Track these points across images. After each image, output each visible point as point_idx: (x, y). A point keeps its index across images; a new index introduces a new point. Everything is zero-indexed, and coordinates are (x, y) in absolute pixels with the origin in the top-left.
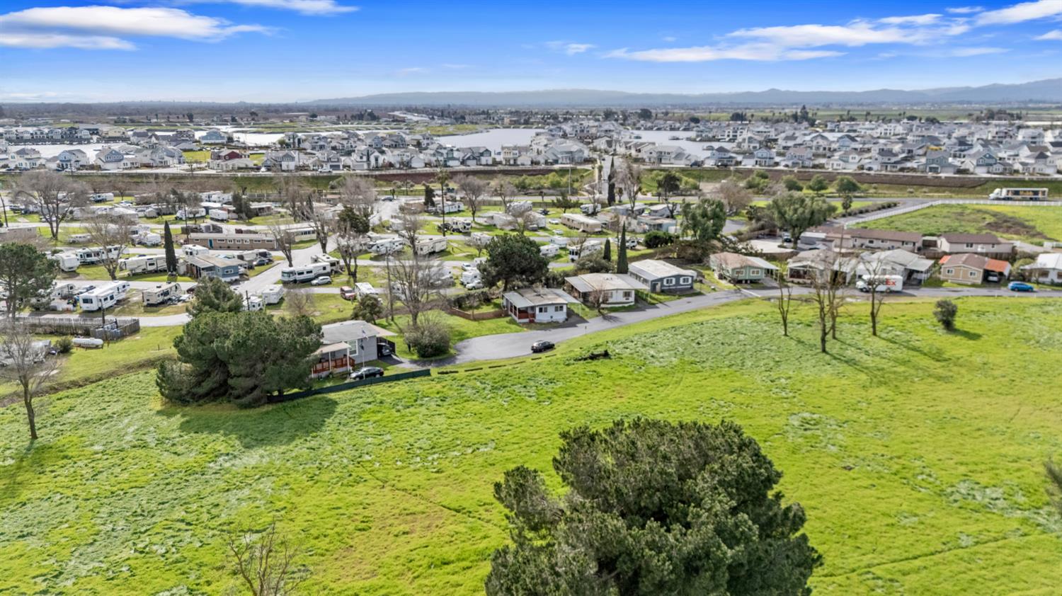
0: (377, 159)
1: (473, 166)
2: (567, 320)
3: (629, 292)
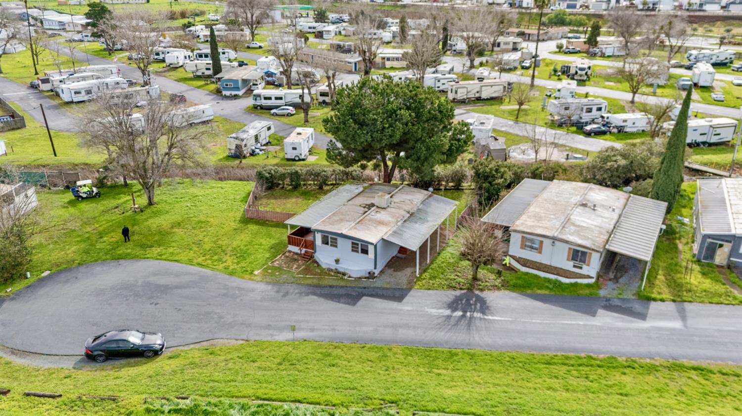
1: (737, 10)
2: (371, 276)
3: (584, 254)
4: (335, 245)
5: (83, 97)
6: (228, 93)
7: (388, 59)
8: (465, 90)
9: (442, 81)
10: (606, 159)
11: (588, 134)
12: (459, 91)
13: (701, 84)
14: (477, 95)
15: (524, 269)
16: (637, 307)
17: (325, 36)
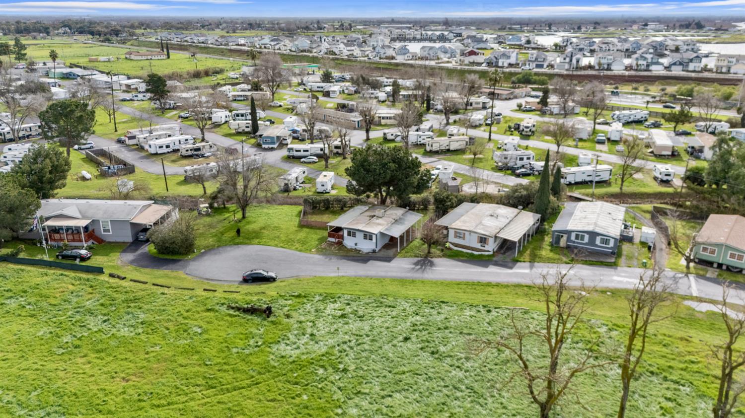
0: (578, 61)
1: (677, 71)
2: (374, 251)
3: (485, 239)
4: (354, 236)
5: (165, 150)
6: (266, 146)
7: (383, 118)
8: (438, 145)
9: (422, 137)
10: (515, 191)
11: (518, 176)
12: (434, 145)
13: (613, 138)
14: (447, 148)
15: (456, 248)
16: (510, 265)
17: (331, 95)
